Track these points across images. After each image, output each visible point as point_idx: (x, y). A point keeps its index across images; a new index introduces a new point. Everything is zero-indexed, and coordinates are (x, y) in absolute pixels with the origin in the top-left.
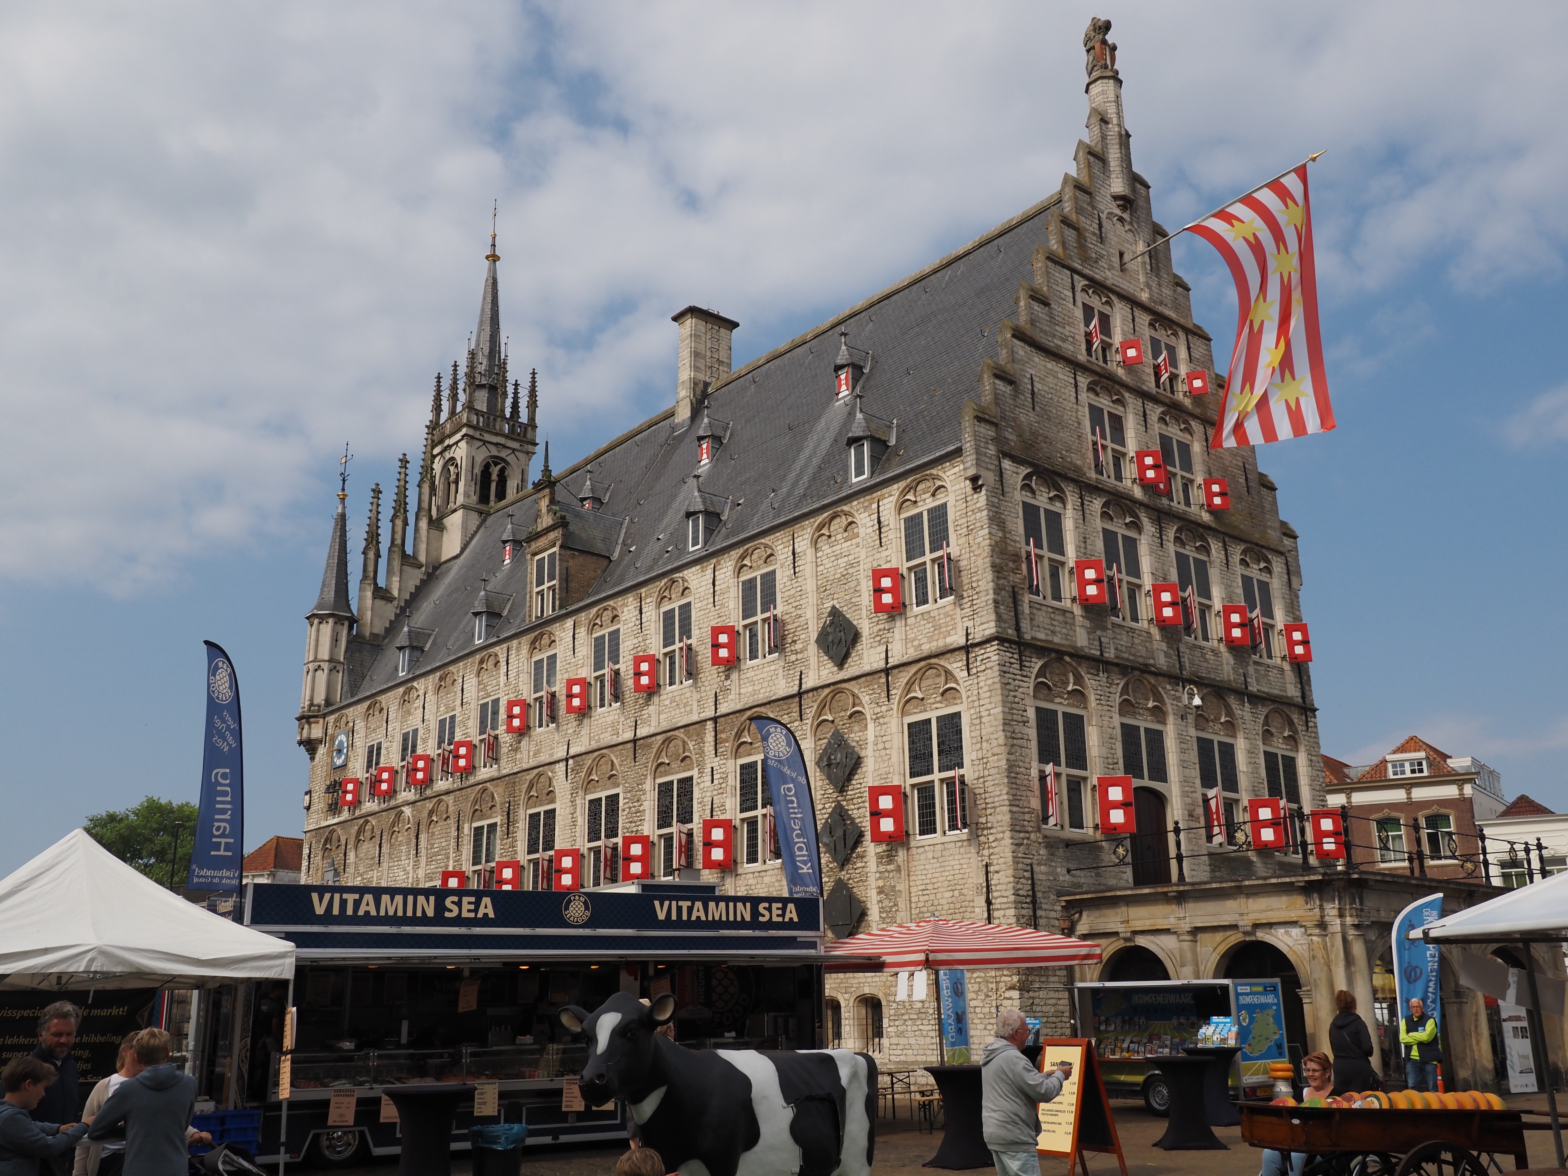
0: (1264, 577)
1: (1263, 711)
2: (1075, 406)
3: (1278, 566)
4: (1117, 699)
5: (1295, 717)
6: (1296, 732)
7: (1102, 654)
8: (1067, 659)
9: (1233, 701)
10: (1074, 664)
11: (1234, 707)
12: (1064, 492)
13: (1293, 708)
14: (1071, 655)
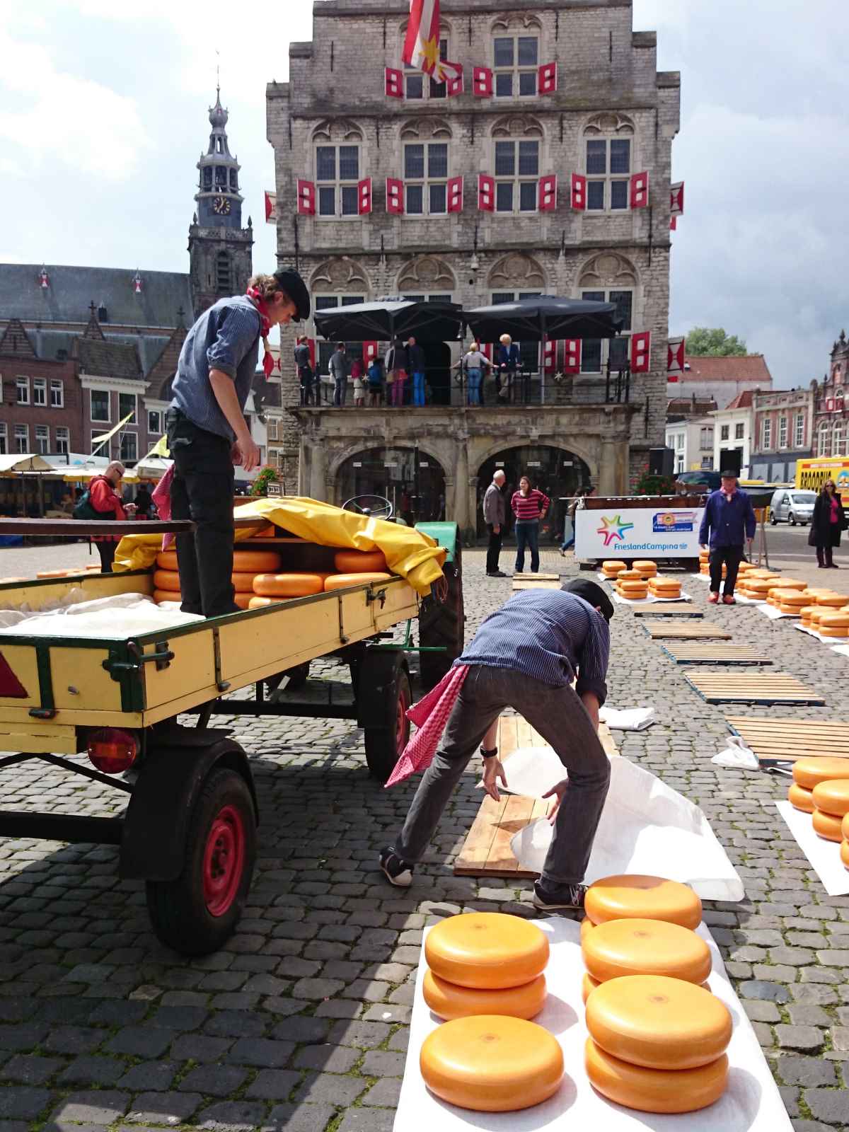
0: (623, 136)
1: (582, 260)
2: (383, 51)
3: (642, 120)
4: (396, 279)
5: (633, 257)
6: (633, 270)
7: (382, 249)
8: (346, 258)
9: (542, 259)
10: (352, 261)
11: (541, 263)
12: (359, 129)
13: (632, 250)
14: (350, 256)
